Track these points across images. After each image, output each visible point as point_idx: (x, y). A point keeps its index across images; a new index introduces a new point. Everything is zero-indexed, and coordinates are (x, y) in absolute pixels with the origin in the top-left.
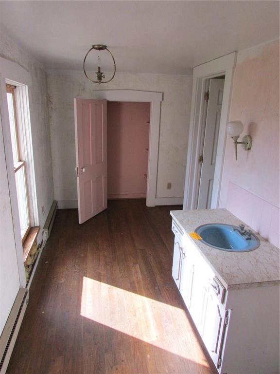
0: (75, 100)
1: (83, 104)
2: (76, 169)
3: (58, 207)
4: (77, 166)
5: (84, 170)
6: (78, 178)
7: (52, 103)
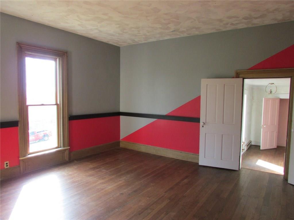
0: (263, 99)
1: (267, 100)
2: (261, 126)
3: (251, 143)
4: (262, 124)
5: (265, 126)
6: (262, 129)
7: (254, 99)
